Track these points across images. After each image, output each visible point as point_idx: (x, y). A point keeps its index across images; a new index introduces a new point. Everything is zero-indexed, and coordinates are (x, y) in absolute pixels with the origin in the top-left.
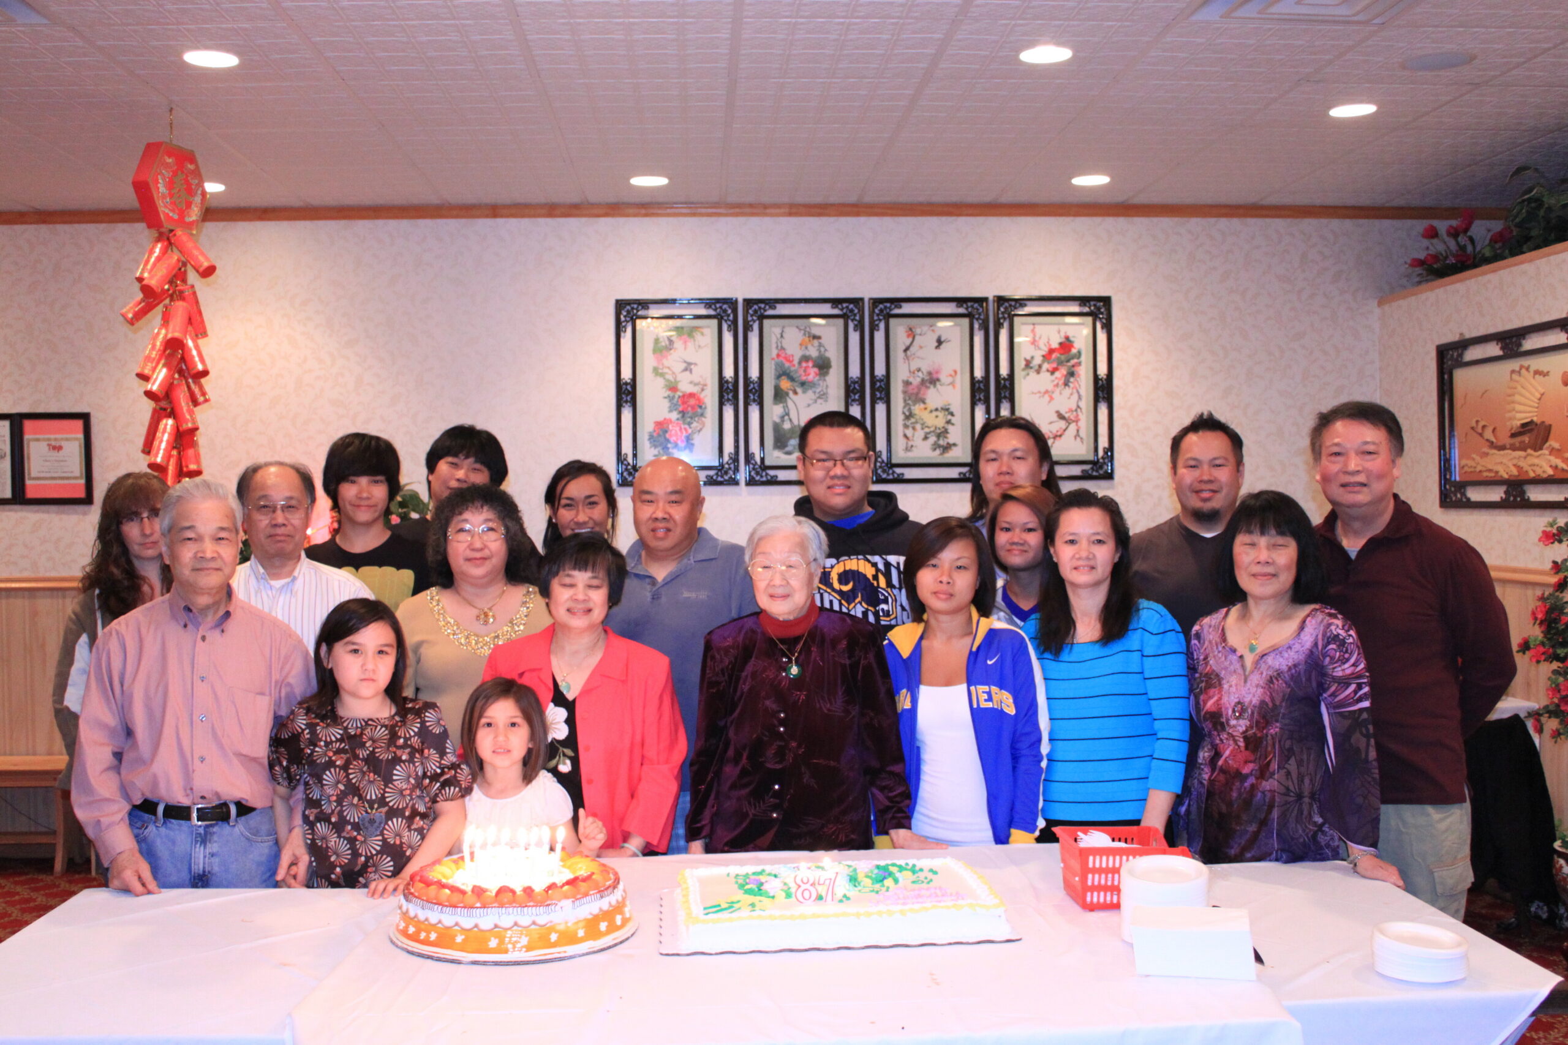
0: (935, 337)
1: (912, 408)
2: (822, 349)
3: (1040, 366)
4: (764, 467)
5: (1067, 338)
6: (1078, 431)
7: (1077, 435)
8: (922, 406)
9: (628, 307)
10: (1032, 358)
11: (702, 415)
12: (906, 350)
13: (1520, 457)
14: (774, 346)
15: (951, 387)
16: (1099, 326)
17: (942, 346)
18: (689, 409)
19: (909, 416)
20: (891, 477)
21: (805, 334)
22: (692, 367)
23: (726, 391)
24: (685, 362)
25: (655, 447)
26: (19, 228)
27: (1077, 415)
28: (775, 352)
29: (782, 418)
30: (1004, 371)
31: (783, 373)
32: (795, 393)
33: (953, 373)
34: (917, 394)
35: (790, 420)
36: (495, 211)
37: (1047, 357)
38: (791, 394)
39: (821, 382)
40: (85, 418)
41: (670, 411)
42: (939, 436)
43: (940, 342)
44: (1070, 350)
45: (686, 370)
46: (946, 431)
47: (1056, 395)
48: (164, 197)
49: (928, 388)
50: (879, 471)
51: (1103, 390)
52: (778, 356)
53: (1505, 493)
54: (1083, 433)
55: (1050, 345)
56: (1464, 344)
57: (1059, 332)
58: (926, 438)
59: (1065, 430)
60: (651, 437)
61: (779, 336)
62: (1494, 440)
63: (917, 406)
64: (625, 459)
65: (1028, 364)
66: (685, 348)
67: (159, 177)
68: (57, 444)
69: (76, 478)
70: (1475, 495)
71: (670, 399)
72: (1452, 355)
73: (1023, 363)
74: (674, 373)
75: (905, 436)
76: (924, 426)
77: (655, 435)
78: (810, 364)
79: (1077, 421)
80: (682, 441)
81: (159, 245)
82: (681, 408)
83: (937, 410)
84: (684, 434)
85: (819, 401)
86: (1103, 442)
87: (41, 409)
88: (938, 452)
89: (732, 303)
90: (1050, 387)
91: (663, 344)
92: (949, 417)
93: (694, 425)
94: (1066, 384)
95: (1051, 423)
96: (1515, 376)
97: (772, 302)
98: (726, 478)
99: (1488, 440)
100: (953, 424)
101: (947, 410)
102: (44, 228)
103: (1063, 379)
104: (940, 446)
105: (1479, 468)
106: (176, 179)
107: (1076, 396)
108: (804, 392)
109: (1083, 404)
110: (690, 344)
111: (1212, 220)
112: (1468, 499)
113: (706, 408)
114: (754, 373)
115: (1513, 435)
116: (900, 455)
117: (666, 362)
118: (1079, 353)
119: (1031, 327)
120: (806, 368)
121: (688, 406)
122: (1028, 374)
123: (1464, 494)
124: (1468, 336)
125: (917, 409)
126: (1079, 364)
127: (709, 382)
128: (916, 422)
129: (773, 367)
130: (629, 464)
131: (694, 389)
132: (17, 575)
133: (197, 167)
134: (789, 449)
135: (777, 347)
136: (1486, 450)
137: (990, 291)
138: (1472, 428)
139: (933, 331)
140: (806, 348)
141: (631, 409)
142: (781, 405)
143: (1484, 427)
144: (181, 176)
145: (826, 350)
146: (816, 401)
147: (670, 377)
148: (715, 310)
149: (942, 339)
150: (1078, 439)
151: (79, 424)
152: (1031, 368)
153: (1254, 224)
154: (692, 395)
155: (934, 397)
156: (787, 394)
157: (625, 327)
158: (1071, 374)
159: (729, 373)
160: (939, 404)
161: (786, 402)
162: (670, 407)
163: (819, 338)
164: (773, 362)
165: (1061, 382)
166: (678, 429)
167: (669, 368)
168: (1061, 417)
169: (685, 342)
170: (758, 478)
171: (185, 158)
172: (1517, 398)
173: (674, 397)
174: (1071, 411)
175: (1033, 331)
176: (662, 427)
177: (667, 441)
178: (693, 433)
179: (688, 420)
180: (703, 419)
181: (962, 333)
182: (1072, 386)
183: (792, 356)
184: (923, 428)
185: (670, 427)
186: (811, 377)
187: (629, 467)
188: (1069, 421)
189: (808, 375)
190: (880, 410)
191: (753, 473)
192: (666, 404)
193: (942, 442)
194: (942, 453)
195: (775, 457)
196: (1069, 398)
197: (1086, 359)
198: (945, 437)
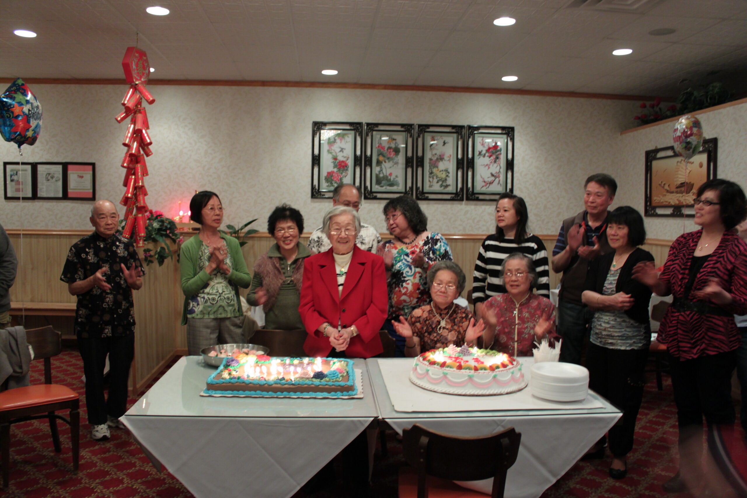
0: (443, 141)
1: (433, 170)
2: (397, 145)
3: (485, 155)
4: (371, 192)
5: (496, 143)
6: (499, 181)
7: (499, 183)
8: (437, 169)
9: (318, 125)
10: (482, 151)
11: (347, 170)
12: (431, 146)
13: (679, 197)
14: (377, 142)
15: (448, 162)
16: (509, 139)
17: (446, 145)
19: (431, 173)
20: (423, 197)
21: (390, 138)
22: (344, 150)
23: (357, 161)
24: (340, 148)
25: (328, 182)
26: (67, 86)
27: (499, 175)
28: (377, 145)
29: (380, 172)
30: (470, 156)
31: (380, 154)
32: (385, 162)
33: (449, 156)
34: (435, 164)
35: (383, 173)
36: (264, 83)
37: (488, 150)
38: (383, 162)
39: (396, 158)
40: (93, 165)
41: (334, 168)
42: (443, 182)
43: (444, 143)
44: (497, 149)
45: (341, 151)
46: (446, 180)
47: (491, 166)
48: (134, 70)
49: (439, 162)
50: (419, 195)
51: (510, 165)
52: (379, 147)
53: (673, 210)
54: (501, 182)
55: (489, 146)
56: (657, 151)
57: (493, 141)
58: (438, 182)
59: (494, 181)
61: (379, 139)
62: (668, 189)
63: (435, 169)
64: (315, 187)
65: (480, 153)
66: (341, 142)
67: (133, 62)
68: (82, 175)
69: (89, 190)
70: (659, 211)
71: (334, 163)
72: (652, 156)
73: (478, 153)
74: (336, 152)
75: (429, 181)
76: (437, 177)
77: (327, 178)
78: (392, 150)
79: (499, 177)
80: (338, 181)
81: (131, 90)
82: (338, 167)
83: (442, 171)
84: (339, 177)
85: (395, 166)
86: (509, 186)
87: (75, 161)
88: (442, 188)
89: (360, 124)
90: (489, 163)
91: (332, 140)
92: (447, 174)
93: (344, 174)
94: (495, 162)
95: (488, 178)
96: (679, 164)
97: (377, 125)
99: (666, 190)
100: (449, 177)
101: (447, 171)
102: (77, 86)
103: (494, 160)
104: (443, 186)
105: (662, 201)
106: (139, 63)
107: (499, 167)
108: (389, 162)
109: (501, 170)
110: (343, 141)
111: (555, 98)
112: (657, 213)
113: (348, 167)
114: (369, 153)
115: (677, 188)
116: (427, 189)
117: (333, 148)
118: (501, 150)
119: (481, 138)
120: (390, 152)
121: (341, 166)
122: (480, 157)
123: (655, 211)
124: (659, 147)
126: (500, 154)
127: (350, 156)
128: (434, 176)
129: (377, 151)
131: (344, 159)
132: (64, 229)
133: (147, 59)
134: (382, 185)
136: (665, 193)
137: (465, 123)
138: (660, 185)
139: (442, 139)
140: (390, 144)
141: (318, 167)
142: (379, 167)
143: (664, 184)
144: (141, 62)
146: (393, 166)
147: (334, 154)
148: (354, 127)
149: (446, 142)
150: (499, 185)
151: (91, 167)
152: (481, 155)
153: (572, 100)
154: (343, 162)
155: (442, 165)
156: (382, 162)
157: (317, 133)
158: (497, 158)
159: (358, 153)
160: (444, 168)
161: (381, 165)
162: (334, 166)
163: (395, 140)
164: (376, 149)
166: (337, 175)
167: (334, 150)
168: (492, 175)
169: (341, 140)
170: (369, 197)
171: (142, 54)
172: (680, 172)
173: (335, 162)
174: (496, 173)
175: (482, 140)
176: (330, 174)
177: (332, 180)
178: (343, 177)
179: (341, 172)
180: (347, 172)
181: (453, 140)
182: (497, 163)
183: (384, 147)
184: (437, 178)
185: (334, 175)
186: (392, 156)
187: (316, 190)
188: (496, 177)
189: (390, 155)
190: (420, 170)
191: (367, 194)
192: (332, 165)
193: (444, 184)
194: (444, 189)
195: (376, 188)
196: (496, 168)
197: (503, 152)
198: (446, 182)
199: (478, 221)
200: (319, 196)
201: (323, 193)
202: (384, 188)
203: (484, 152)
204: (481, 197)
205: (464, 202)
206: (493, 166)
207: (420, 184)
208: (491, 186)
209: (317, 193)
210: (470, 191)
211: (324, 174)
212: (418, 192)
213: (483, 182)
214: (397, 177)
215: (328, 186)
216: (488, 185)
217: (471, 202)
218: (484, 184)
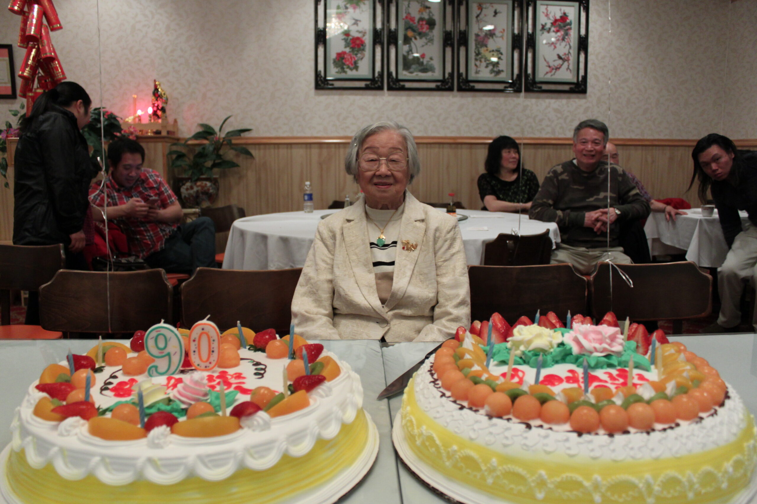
0: (493, 10)
1: (480, 49)
2: (431, 14)
3: (550, 29)
4: (398, 80)
5: (565, 14)
6: (568, 66)
7: (568, 68)
8: (485, 48)
10: (546, 24)
11: (363, 50)
12: (477, 16)
14: (404, 11)
15: (501, 39)
16: (582, 8)
17: (498, 15)
18: (356, 46)
19: (478, 54)
20: (467, 88)
21: (421, 6)
22: (358, 22)
23: (377, 36)
24: (354, 19)
25: (337, 67)
27: (568, 57)
28: (404, 15)
29: (408, 52)
30: (531, 30)
31: (408, 28)
33: (502, 31)
34: (483, 42)
37: (554, 24)
38: (413, 39)
39: (430, 34)
40: (9, 47)
41: (346, 47)
42: (494, 66)
43: (496, 13)
44: (566, 21)
45: (355, 24)
46: (498, 63)
47: (558, 45)
49: (489, 38)
50: (461, 84)
51: (583, 44)
52: (407, 17)
54: (571, 67)
55: (555, 17)
57: (561, 10)
58: (487, 67)
59: (562, 65)
60: (334, 62)
61: (407, 6)
63: (482, 48)
64: (320, 74)
65: (543, 27)
66: (354, 12)
69: (5, 83)
71: (346, 40)
73: (541, 27)
74: (347, 26)
75: (476, 65)
77: (337, 61)
78: (424, 23)
79: (568, 60)
80: (352, 64)
82: (351, 45)
83: (493, 51)
84: (353, 60)
85: (429, 44)
86: (582, 73)
88: (493, 75)
90: (555, 41)
91: (342, 8)
92: (500, 55)
93: (359, 55)
94: (563, 39)
95: (554, 61)
98: (376, 85)
100: (502, 59)
101: (498, 51)
104: (494, 72)
107: (568, 47)
108: (421, 38)
109: (571, 51)
110: (358, 11)
113: (365, 46)
114: (393, 26)
116: (472, 76)
117: (343, 19)
118: (571, 22)
119: (545, 7)
120: (422, 24)
121: (356, 44)
122: (543, 33)
125: (483, 50)
126: (570, 29)
127: (368, 32)
128: (482, 58)
129: (404, 23)
130: (321, 77)
131: (359, 35)
134: (411, 70)
135: (406, 12)
139: (492, 6)
140: (422, 14)
141: (323, 46)
142: (408, 46)
145: (433, 15)
146: (427, 44)
147: (345, 28)
149: (498, 11)
150: (569, 71)
151: (6, 51)
152: (545, 30)
154: (358, 38)
155: (492, 44)
156: (411, 39)
158: (567, 34)
159: (379, 26)
160: (495, 48)
161: (410, 43)
162: (345, 45)
163: (429, 8)
164: (404, 21)
165: (561, 38)
166: (349, 57)
167: (345, 23)
168: (560, 57)
169: (354, 8)
170: (394, 86)
173: (347, 39)
174: (565, 54)
175: (547, 9)
176: (341, 56)
177: (344, 64)
178: (358, 60)
179: (356, 52)
180: (364, 52)
181: (508, 8)
182: (566, 40)
183: (414, 18)
184: (485, 61)
185: (345, 56)
186: (424, 30)
187: (322, 79)
188: (564, 60)
189: (423, 28)
190: (462, 50)
191: (391, 84)
192: (343, 43)
193: (495, 69)
194: (495, 75)
195: (404, 74)
196: (564, 47)
197: (574, 26)
198: (498, 67)
199: (541, 120)
200: (326, 86)
201: (331, 82)
202: (415, 74)
203: (548, 26)
204: (544, 87)
205: (523, 94)
206: (560, 45)
207: (462, 70)
208: (558, 72)
209: (322, 82)
210: (529, 79)
211: (332, 55)
212: (461, 80)
213: (547, 66)
214: (431, 59)
215: (337, 72)
216: (554, 71)
217: (532, 94)
218: (548, 69)
